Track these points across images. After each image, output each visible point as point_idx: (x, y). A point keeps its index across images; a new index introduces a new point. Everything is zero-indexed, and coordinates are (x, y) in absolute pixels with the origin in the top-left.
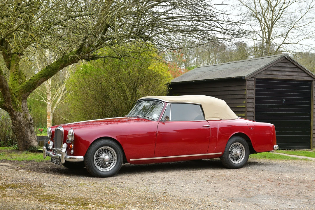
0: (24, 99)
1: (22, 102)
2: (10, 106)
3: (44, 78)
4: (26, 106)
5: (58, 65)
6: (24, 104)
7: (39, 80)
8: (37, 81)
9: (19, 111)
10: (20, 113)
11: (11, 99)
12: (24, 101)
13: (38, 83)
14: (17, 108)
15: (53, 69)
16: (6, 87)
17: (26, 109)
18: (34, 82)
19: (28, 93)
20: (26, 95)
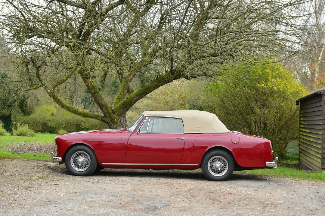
0: (122, 114)
1: (120, 117)
2: (108, 120)
3: (138, 96)
4: (124, 121)
5: (151, 85)
6: (122, 119)
7: (134, 98)
8: (133, 99)
9: (116, 124)
10: (116, 126)
11: (108, 115)
12: (122, 116)
13: (133, 101)
14: (114, 123)
15: (146, 88)
16: (102, 104)
17: (124, 123)
18: (129, 100)
19: (125, 109)
20: (124, 111)
